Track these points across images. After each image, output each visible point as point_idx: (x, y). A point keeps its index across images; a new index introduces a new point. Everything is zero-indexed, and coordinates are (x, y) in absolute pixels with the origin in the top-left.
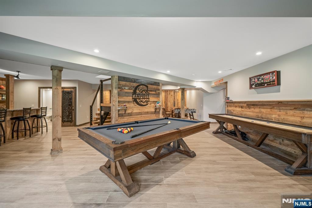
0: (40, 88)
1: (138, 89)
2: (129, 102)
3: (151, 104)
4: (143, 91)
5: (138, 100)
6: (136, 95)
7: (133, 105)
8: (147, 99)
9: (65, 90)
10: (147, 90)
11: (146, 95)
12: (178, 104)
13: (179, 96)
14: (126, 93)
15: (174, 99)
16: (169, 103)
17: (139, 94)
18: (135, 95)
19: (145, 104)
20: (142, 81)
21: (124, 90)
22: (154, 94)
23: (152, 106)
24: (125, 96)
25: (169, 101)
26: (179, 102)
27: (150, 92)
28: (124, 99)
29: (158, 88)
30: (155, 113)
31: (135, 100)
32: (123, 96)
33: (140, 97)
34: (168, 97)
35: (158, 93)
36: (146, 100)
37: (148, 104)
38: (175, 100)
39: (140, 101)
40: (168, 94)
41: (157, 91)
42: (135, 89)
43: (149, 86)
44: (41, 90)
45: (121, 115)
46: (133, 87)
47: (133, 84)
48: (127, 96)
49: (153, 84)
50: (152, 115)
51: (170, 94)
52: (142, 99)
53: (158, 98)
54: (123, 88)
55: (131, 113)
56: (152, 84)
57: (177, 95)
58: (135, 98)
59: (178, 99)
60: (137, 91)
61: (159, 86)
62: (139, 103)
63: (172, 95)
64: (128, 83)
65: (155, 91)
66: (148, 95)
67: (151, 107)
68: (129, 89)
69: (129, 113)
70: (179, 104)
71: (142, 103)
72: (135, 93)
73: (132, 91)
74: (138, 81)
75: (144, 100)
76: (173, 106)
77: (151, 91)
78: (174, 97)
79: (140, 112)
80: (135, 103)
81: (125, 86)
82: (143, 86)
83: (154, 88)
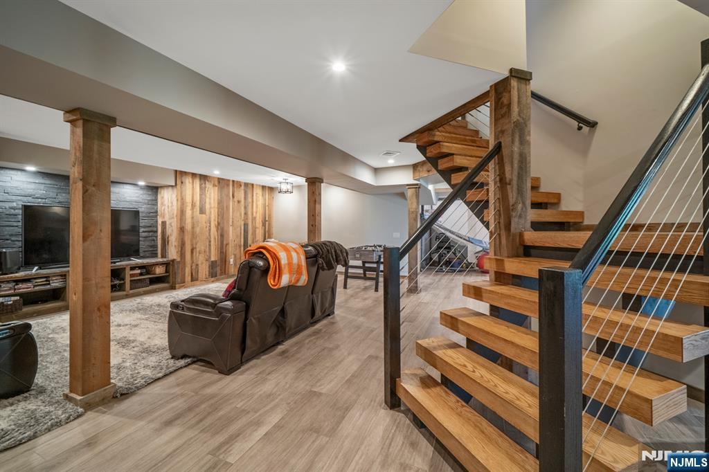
12: (255, 232)
13: (257, 206)
15: (246, 214)
16: (231, 228)
34: (228, 208)
38: (247, 219)
40: (228, 196)
51: (233, 197)
57: (253, 202)
59: (255, 214)
63: (238, 202)
78: (245, 208)
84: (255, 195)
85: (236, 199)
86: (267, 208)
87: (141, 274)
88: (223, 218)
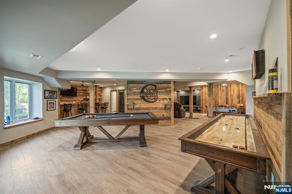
0: (111, 91)
1: (145, 88)
2: (136, 99)
3: (160, 101)
4: (151, 90)
5: (145, 98)
6: (144, 94)
7: (141, 101)
8: (156, 96)
9: (121, 91)
10: (155, 88)
11: (154, 93)
12: (232, 100)
13: (233, 91)
14: (135, 92)
15: (227, 94)
16: (219, 99)
17: (147, 93)
18: (142, 94)
19: (153, 100)
20: (149, 82)
21: (133, 90)
22: (164, 92)
23: (162, 103)
24: (134, 95)
25: (219, 97)
26: (234, 98)
27: (159, 91)
28: (133, 97)
29: (169, 86)
30: (165, 109)
31: (143, 98)
32: (132, 95)
33: (148, 95)
34: (218, 93)
35: (169, 91)
36: (154, 97)
37: (156, 101)
38: (228, 96)
39: (148, 98)
40: (218, 89)
41: (166, 89)
42: (143, 89)
43: (157, 85)
44: (112, 92)
45: (130, 109)
46: (141, 87)
47: (140, 85)
48: (135, 95)
49: (163, 83)
50: (161, 111)
51: (220, 89)
52: (150, 96)
53: (169, 95)
54: (132, 89)
55: (139, 108)
56: (160, 83)
57: (231, 90)
58: (143, 96)
59: (232, 94)
60: (144, 90)
61: (171, 84)
62: (147, 100)
63: (223, 91)
64: (136, 85)
65: (165, 89)
66: (157, 93)
67: (160, 103)
68: (137, 89)
69: (137, 108)
70: (234, 100)
71: (150, 100)
72: (142, 92)
73: (139, 91)
74: (146, 82)
75: (152, 98)
76: (225, 103)
77: (160, 89)
78: (227, 92)
79: (148, 108)
80: (142, 100)
81: (134, 87)
82: (151, 86)
83: (163, 86)
84: (232, 87)
85: (221, 90)
86: (241, 91)
87: (195, 109)
88: (216, 96)
